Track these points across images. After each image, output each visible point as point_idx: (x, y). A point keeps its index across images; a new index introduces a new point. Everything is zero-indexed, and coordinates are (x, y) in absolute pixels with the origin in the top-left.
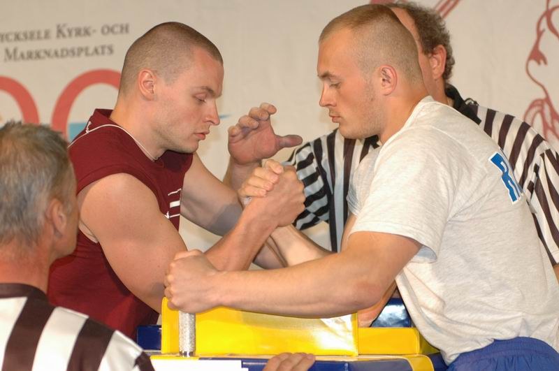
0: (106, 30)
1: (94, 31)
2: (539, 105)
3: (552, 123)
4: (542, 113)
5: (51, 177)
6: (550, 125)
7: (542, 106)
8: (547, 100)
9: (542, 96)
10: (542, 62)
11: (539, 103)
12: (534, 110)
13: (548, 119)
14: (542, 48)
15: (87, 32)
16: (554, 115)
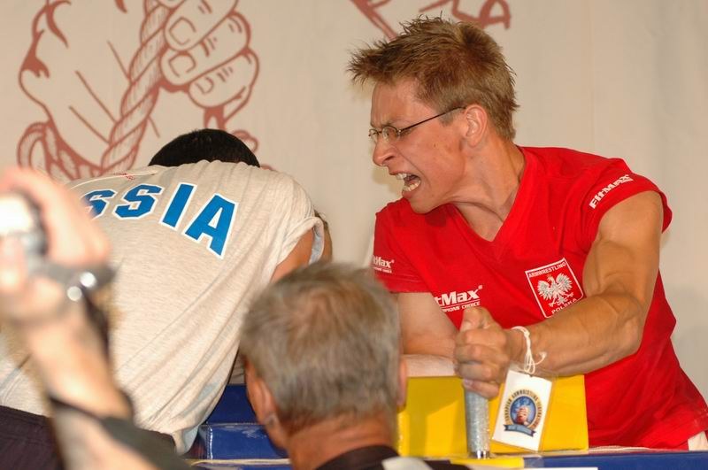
2: (39, 131)
3: (58, 154)
4: (43, 140)
6: (55, 158)
7: (43, 131)
8: (51, 124)
9: (44, 119)
10: (42, 73)
11: (40, 127)
12: (32, 137)
13: (53, 149)
14: (41, 54)
16: (61, 145)
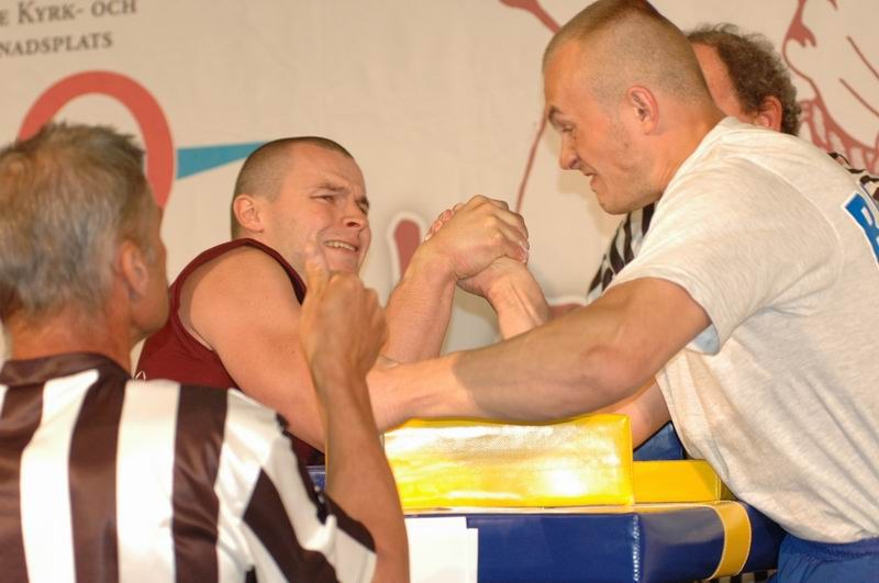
0: (99, 9)
1: (80, 11)
2: (805, 110)
4: (810, 120)
5: (117, 207)
8: (819, 102)
9: (810, 95)
11: (806, 106)
15: (68, 13)
16: (831, 125)
